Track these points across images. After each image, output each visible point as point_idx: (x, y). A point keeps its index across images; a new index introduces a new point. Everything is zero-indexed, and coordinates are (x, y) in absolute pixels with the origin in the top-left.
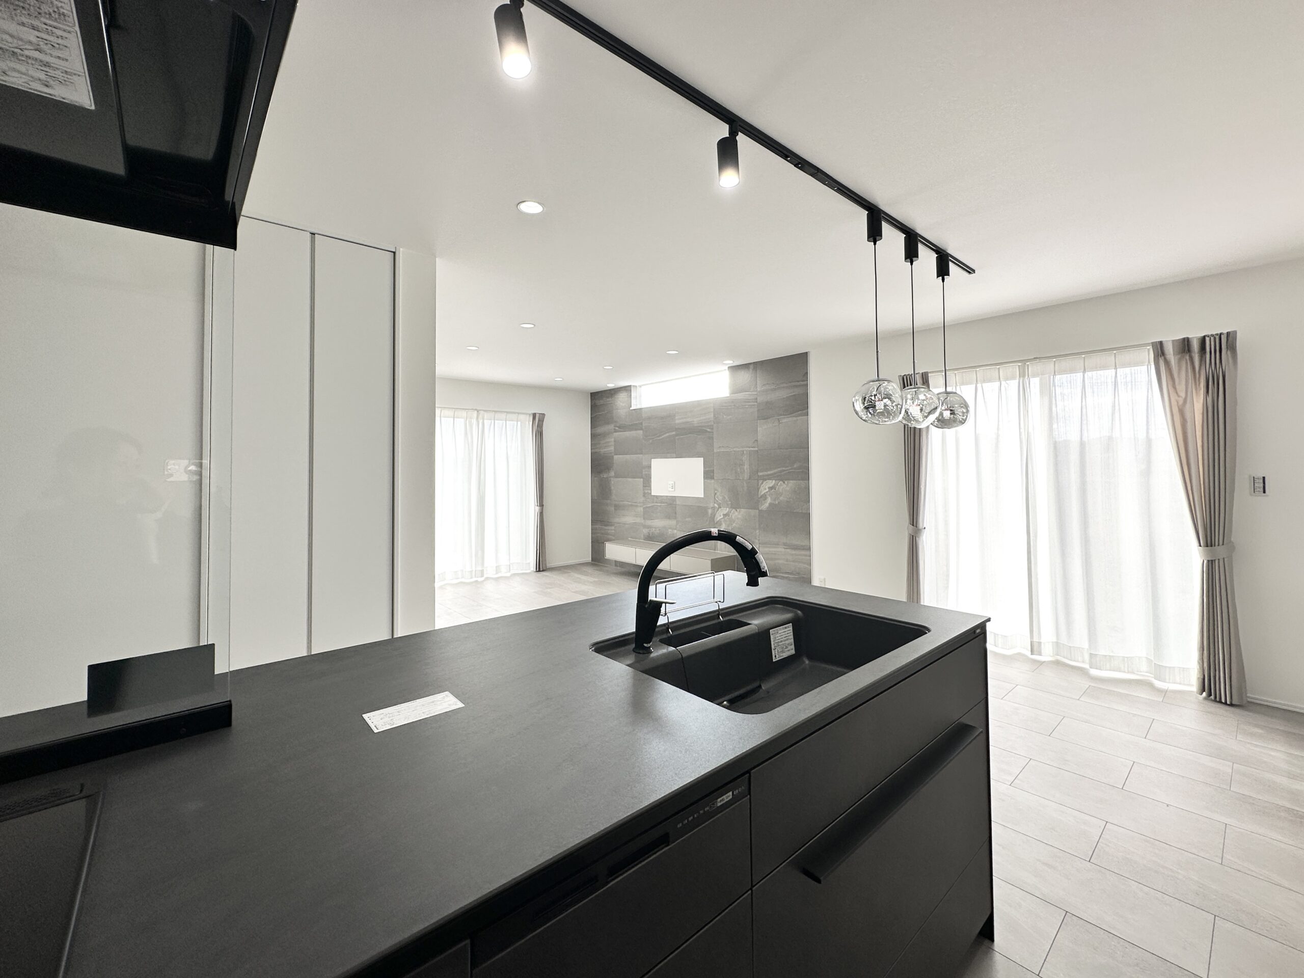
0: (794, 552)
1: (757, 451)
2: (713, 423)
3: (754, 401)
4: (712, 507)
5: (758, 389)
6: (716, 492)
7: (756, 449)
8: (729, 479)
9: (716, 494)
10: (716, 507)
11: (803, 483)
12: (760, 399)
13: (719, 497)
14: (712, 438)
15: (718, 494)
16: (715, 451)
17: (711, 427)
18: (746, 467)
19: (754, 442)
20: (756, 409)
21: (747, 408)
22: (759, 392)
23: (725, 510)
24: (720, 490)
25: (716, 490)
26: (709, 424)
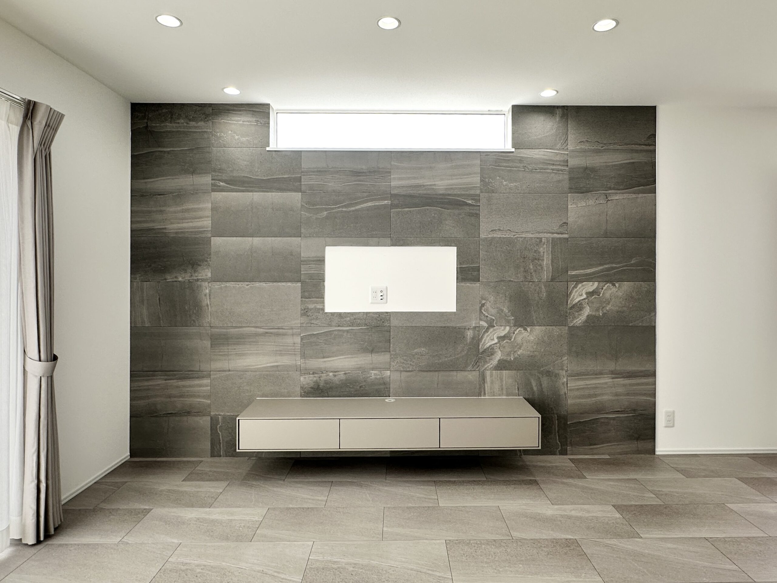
0: (627, 381)
1: (567, 239)
2: (478, 192)
3: (562, 164)
4: (475, 327)
5: (570, 147)
6: (483, 302)
7: (566, 236)
8: (510, 281)
9: (483, 305)
10: (483, 327)
11: (644, 286)
12: (573, 162)
13: (491, 310)
14: (477, 216)
15: (488, 305)
16: (482, 236)
17: (476, 198)
18: (546, 261)
19: (561, 226)
20: (566, 177)
21: (550, 173)
22: (573, 151)
23: (504, 331)
24: (492, 298)
25: (483, 298)
26: (472, 192)
